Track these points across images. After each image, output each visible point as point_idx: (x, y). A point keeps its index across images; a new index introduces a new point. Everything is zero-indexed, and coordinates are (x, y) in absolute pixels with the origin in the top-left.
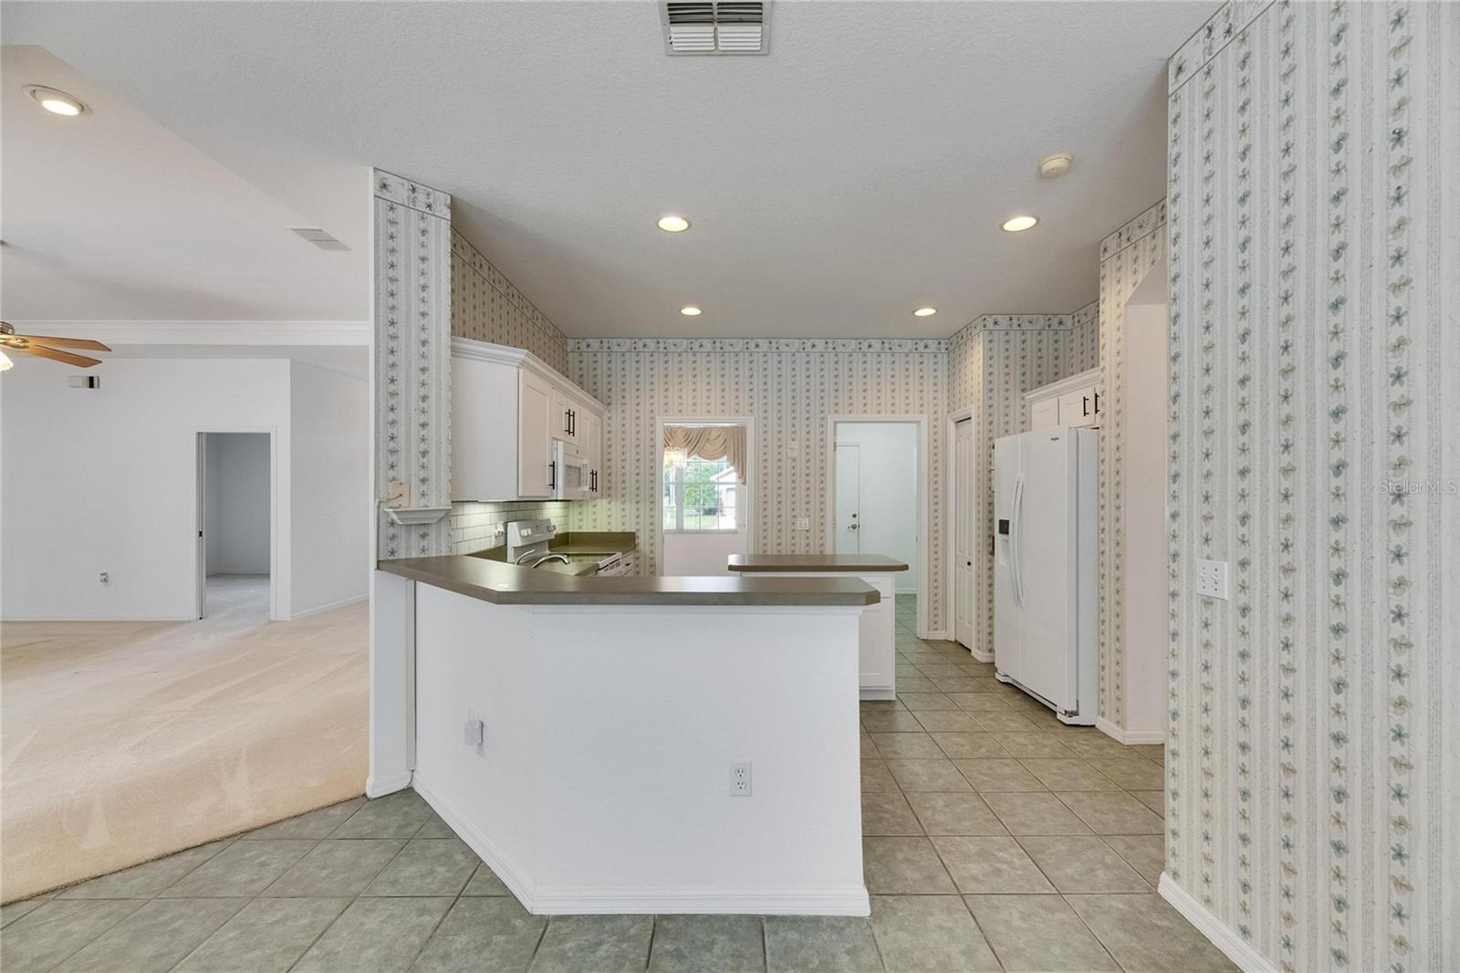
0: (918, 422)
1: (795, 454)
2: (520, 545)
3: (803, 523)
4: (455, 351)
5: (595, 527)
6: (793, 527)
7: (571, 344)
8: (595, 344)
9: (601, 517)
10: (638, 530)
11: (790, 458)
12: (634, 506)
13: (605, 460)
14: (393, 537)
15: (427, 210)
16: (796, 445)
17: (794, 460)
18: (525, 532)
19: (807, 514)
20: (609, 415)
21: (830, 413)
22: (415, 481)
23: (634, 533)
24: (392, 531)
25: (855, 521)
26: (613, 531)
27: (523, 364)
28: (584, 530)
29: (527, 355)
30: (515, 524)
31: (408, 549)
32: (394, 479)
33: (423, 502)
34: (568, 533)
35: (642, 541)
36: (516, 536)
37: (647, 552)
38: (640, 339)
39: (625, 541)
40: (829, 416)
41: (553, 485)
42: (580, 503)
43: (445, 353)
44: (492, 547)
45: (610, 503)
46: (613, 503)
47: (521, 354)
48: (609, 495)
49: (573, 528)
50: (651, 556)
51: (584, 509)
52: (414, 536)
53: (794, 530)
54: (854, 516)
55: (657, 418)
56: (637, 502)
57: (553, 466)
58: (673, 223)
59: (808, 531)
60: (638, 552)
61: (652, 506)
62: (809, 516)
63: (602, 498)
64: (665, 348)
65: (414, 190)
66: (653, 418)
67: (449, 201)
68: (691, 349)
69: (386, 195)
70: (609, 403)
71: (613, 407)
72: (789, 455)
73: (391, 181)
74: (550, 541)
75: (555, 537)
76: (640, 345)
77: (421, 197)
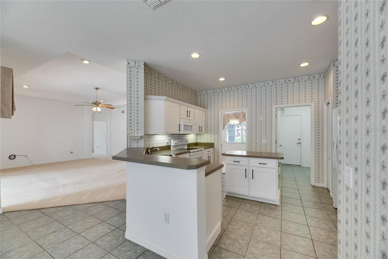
0: (311, 105)
1: (262, 119)
2: (174, 145)
3: (264, 141)
4: (145, 99)
5: (204, 141)
6: (261, 143)
7: (198, 93)
8: (204, 92)
9: (205, 139)
10: (215, 142)
11: (260, 120)
12: (214, 136)
13: (206, 124)
14: (131, 142)
15: (139, 67)
16: (261, 116)
17: (261, 121)
18: (175, 142)
19: (266, 138)
20: (207, 111)
21: (274, 105)
22: (136, 130)
25: (299, 141)
26: (208, 142)
27: (165, 100)
28: (201, 142)
29: (166, 98)
30: (173, 140)
31: (134, 145)
32: (131, 129)
33: (138, 134)
34: (197, 143)
35: (216, 145)
36: (173, 143)
37: (217, 148)
38: (215, 89)
39: (211, 145)
40: (273, 106)
41: (179, 130)
42: (200, 135)
43: (143, 99)
44: (165, 145)
45: (207, 135)
46: (208, 135)
47: (164, 98)
48: (207, 133)
49: (199, 141)
50: (218, 150)
51: (201, 137)
52: (136, 142)
53: (261, 144)
54: (299, 139)
55: (219, 111)
56: (214, 135)
57: (180, 125)
58: (195, 56)
59: (266, 144)
60: (214, 148)
61: (218, 136)
62: (266, 139)
63: (205, 133)
64: (222, 91)
65: (135, 63)
66: (218, 111)
67: (144, 64)
68: (229, 90)
69: (129, 65)
70: (207, 108)
71: (208, 109)
72: (259, 120)
73: (130, 62)
74: (187, 144)
75: (189, 143)
76: (215, 91)
77: (137, 64)
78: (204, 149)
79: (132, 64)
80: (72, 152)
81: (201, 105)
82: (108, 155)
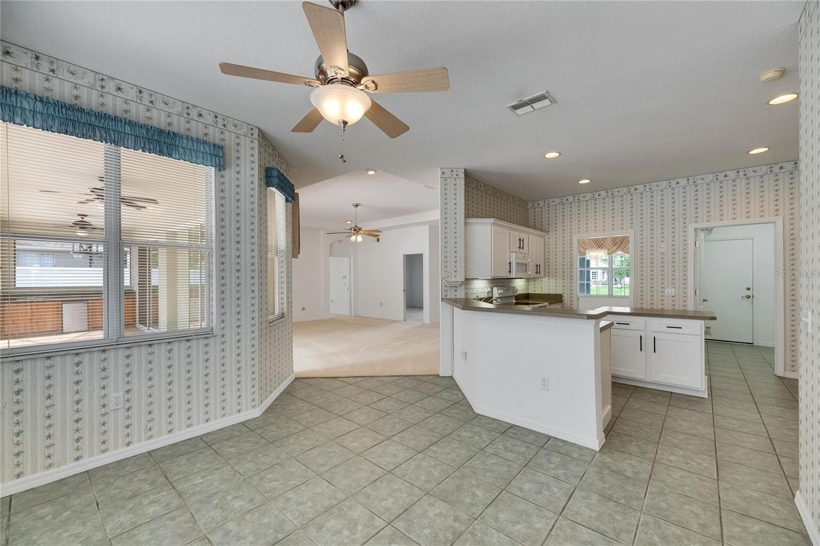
0: (774, 222)
1: (663, 250)
2: (498, 296)
3: (669, 291)
4: (466, 224)
5: (542, 291)
6: (662, 294)
7: (530, 205)
8: (541, 203)
9: (545, 286)
10: (563, 293)
11: (660, 253)
12: (562, 281)
13: (546, 259)
14: (446, 291)
15: (457, 177)
16: (664, 245)
17: (663, 254)
18: (500, 292)
19: (673, 286)
20: (548, 236)
21: (690, 223)
22: (453, 272)
23: (562, 295)
24: (446, 288)
25: (749, 293)
26: (551, 293)
27: (493, 224)
28: (537, 292)
29: (494, 220)
30: (496, 288)
31: (451, 295)
32: (446, 271)
33: (455, 279)
34: (528, 294)
35: (566, 299)
36: (496, 293)
37: (569, 304)
38: (565, 197)
39: (557, 299)
40: (690, 226)
41: (510, 272)
42: (537, 279)
43: (463, 225)
44: (486, 297)
45: (549, 279)
46: (551, 279)
47: (492, 220)
48: (549, 276)
49: (531, 291)
50: (571, 306)
51: (536, 282)
52: (453, 291)
53: (663, 296)
54: (749, 289)
55: (574, 236)
56: (563, 279)
57: (510, 263)
58: (552, 155)
59: (673, 297)
60: (564, 304)
61: (571, 281)
62: (674, 287)
63: (545, 277)
64: (578, 199)
65: (452, 171)
66: (571, 236)
67: (464, 171)
68: (594, 197)
69: (444, 176)
70: (548, 231)
71: (550, 233)
72: (659, 250)
73: (445, 171)
74: (515, 296)
75: (518, 295)
76: (564, 200)
77: (455, 173)
78: (548, 304)
79: (448, 174)
80: (303, 309)
81: (535, 226)
82: (352, 315)
